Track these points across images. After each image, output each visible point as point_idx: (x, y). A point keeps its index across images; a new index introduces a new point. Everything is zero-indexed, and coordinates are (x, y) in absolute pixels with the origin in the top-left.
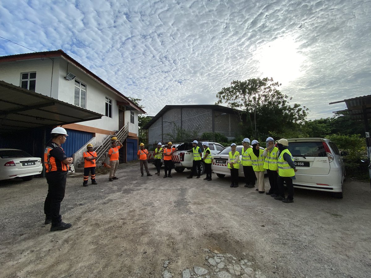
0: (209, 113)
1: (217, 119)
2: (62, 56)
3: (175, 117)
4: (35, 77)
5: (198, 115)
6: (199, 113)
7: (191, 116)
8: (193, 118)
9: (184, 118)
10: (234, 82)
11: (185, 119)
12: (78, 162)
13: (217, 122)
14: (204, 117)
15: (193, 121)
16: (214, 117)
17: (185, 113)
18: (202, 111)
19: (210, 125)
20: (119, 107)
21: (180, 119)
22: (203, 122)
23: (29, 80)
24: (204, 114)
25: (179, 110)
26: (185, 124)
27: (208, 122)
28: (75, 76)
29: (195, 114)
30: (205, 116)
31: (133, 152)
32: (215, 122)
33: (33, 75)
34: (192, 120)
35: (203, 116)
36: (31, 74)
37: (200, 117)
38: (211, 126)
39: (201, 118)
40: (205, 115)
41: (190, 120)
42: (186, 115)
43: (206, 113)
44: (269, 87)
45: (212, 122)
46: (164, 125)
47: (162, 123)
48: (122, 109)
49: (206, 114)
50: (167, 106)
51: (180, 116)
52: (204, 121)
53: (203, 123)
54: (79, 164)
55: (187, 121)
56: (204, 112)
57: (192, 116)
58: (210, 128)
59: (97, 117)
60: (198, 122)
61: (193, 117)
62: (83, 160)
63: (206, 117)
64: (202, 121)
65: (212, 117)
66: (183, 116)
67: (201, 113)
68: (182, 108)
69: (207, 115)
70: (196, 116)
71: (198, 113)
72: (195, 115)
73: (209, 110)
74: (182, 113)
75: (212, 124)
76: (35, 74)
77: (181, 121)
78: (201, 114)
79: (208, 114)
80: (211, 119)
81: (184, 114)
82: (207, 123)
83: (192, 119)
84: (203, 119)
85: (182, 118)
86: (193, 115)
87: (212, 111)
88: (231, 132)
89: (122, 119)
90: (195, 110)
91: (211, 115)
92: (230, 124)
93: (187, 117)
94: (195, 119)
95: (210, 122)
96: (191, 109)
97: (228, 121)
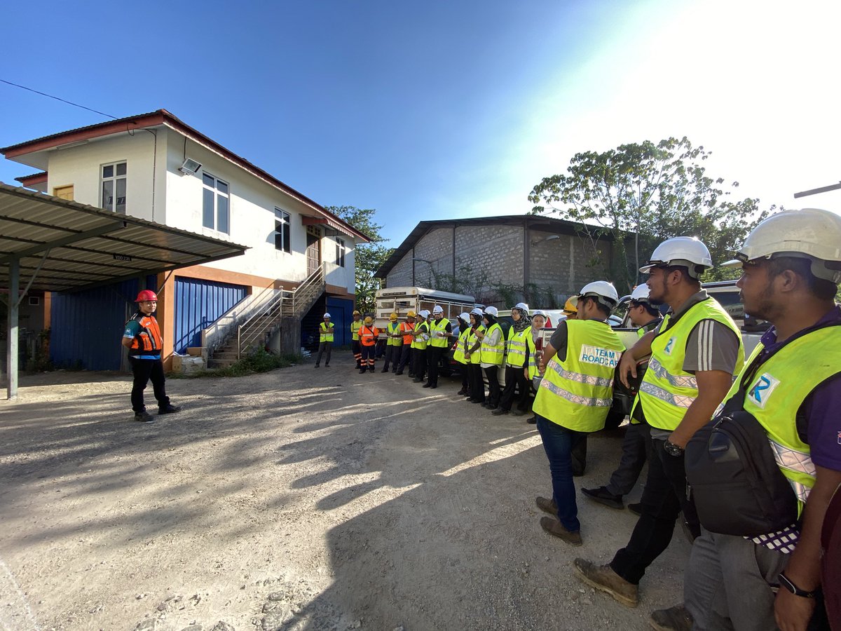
0: (516, 235)
1: (537, 251)
2: (165, 123)
3: (440, 249)
4: (125, 173)
5: (491, 242)
6: (494, 237)
7: (474, 244)
8: (479, 250)
9: (459, 251)
10: (579, 157)
11: (461, 252)
12: (214, 348)
13: (536, 259)
14: (504, 245)
16: (529, 245)
17: (462, 238)
18: (501, 231)
19: (518, 266)
20: (308, 230)
21: (452, 252)
22: (503, 258)
23: (114, 178)
24: (505, 238)
25: (449, 231)
26: (462, 265)
27: (513, 257)
28: (200, 166)
29: (484, 240)
30: (507, 242)
31: (342, 327)
32: (531, 259)
33: (122, 168)
34: (477, 256)
35: (502, 244)
36: (117, 165)
37: (496, 247)
38: (520, 268)
39: (498, 250)
40: (506, 240)
41: (474, 254)
42: (465, 243)
43: (510, 236)
44: (678, 163)
45: (522, 259)
46: (417, 268)
47: (414, 264)
48: (316, 233)
49: (509, 240)
50: (422, 223)
51: (451, 246)
52: (504, 255)
53: (502, 260)
54: (215, 352)
55: (466, 257)
56: (506, 235)
57: (478, 245)
58: (517, 272)
59: (235, 250)
60: (491, 258)
61: (480, 247)
62: (223, 343)
63: (508, 246)
64: (499, 257)
65: (523, 246)
66: (457, 247)
67: (499, 237)
68: (456, 226)
69: (512, 240)
70: (486, 244)
71: (491, 237)
72: (483, 243)
73: (515, 230)
74: (456, 237)
75: (523, 264)
76: (125, 164)
77: (452, 258)
78: (497, 240)
79: (515, 239)
80: (521, 251)
81: (461, 240)
82: (511, 262)
84: (502, 252)
85: (456, 250)
86: (479, 242)
87: (523, 230)
88: (574, 282)
89: (317, 257)
90: (483, 230)
91: (522, 242)
92: (572, 262)
93: (467, 247)
94: (483, 251)
95: (518, 258)
96: (475, 228)
97: (568, 256)
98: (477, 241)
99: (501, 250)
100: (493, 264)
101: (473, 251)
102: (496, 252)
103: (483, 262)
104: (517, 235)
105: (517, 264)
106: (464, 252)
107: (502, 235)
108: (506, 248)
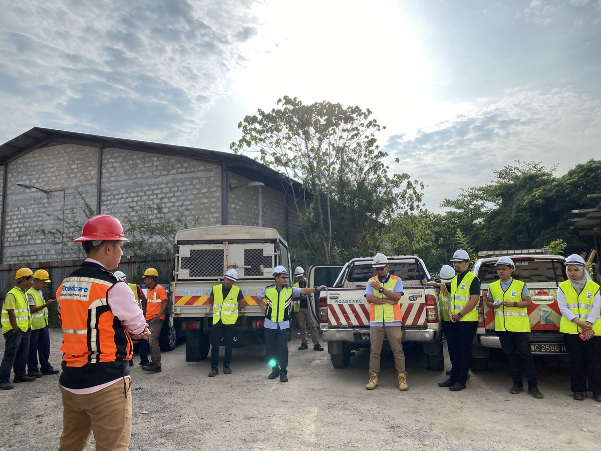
1: (233, 196)
3: (69, 174)
5: (170, 177)
6: (174, 171)
7: (139, 176)
8: (148, 185)
9: (109, 182)
11: (114, 184)
13: (233, 206)
14: (192, 184)
15: (148, 193)
16: (227, 189)
17: (115, 165)
18: (185, 165)
21: (95, 181)
22: (190, 200)
24: (192, 175)
25: (91, 152)
26: (113, 202)
27: (206, 201)
29: (157, 173)
30: (195, 181)
32: (229, 205)
34: (145, 192)
35: (187, 183)
38: (216, 215)
39: (181, 189)
40: (194, 178)
41: (137, 189)
42: (122, 173)
43: (200, 174)
45: (219, 204)
49: (199, 178)
51: (93, 172)
52: (192, 197)
53: (187, 203)
55: (123, 191)
56: (194, 172)
57: (146, 178)
60: (169, 198)
61: (151, 182)
63: (198, 186)
64: (182, 198)
65: (220, 189)
66: (105, 175)
67: (182, 173)
68: (104, 147)
69: (204, 180)
70: (161, 179)
71: (169, 171)
72: (156, 177)
73: (208, 168)
74: (104, 162)
75: (220, 210)
77: (95, 190)
78: (179, 176)
79: (208, 178)
80: (218, 194)
81: (113, 167)
82: (201, 206)
83: (146, 188)
84: (188, 193)
85: (104, 180)
86: (148, 174)
87: (220, 170)
90: (156, 160)
91: (218, 184)
92: (261, 213)
93: (124, 178)
94: (156, 187)
95: (213, 202)
96: (141, 154)
97: (258, 205)
98: (144, 173)
99: (186, 190)
100: (173, 206)
101: (137, 185)
102: (178, 191)
103: (160, 196)
104: (212, 174)
105: (212, 210)
106: (119, 183)
107: (188, 170)
108: (195, 188)
